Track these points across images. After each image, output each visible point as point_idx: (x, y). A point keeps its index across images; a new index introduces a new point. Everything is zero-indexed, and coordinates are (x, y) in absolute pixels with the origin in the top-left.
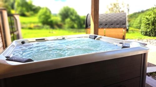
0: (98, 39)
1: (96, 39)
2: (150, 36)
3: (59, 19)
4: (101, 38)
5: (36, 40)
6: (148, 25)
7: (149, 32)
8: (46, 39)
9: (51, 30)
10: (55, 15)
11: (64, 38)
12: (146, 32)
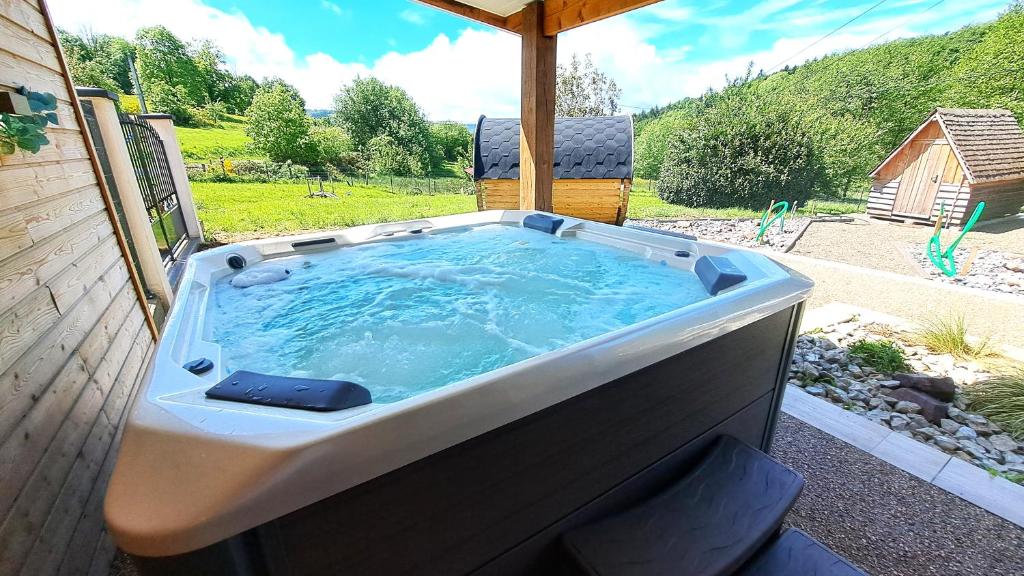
0: (571, 234)
1: (559, 233)
2: (690, 204)
3: (339, 137)
4: (579, 227)
5: (295, 245)
6: (684, 166)
7: (689, 190)
8: (339, 241)
9: (315, 185)
10: (325, 118)
11: (419, 231)
12: (678, 192)
